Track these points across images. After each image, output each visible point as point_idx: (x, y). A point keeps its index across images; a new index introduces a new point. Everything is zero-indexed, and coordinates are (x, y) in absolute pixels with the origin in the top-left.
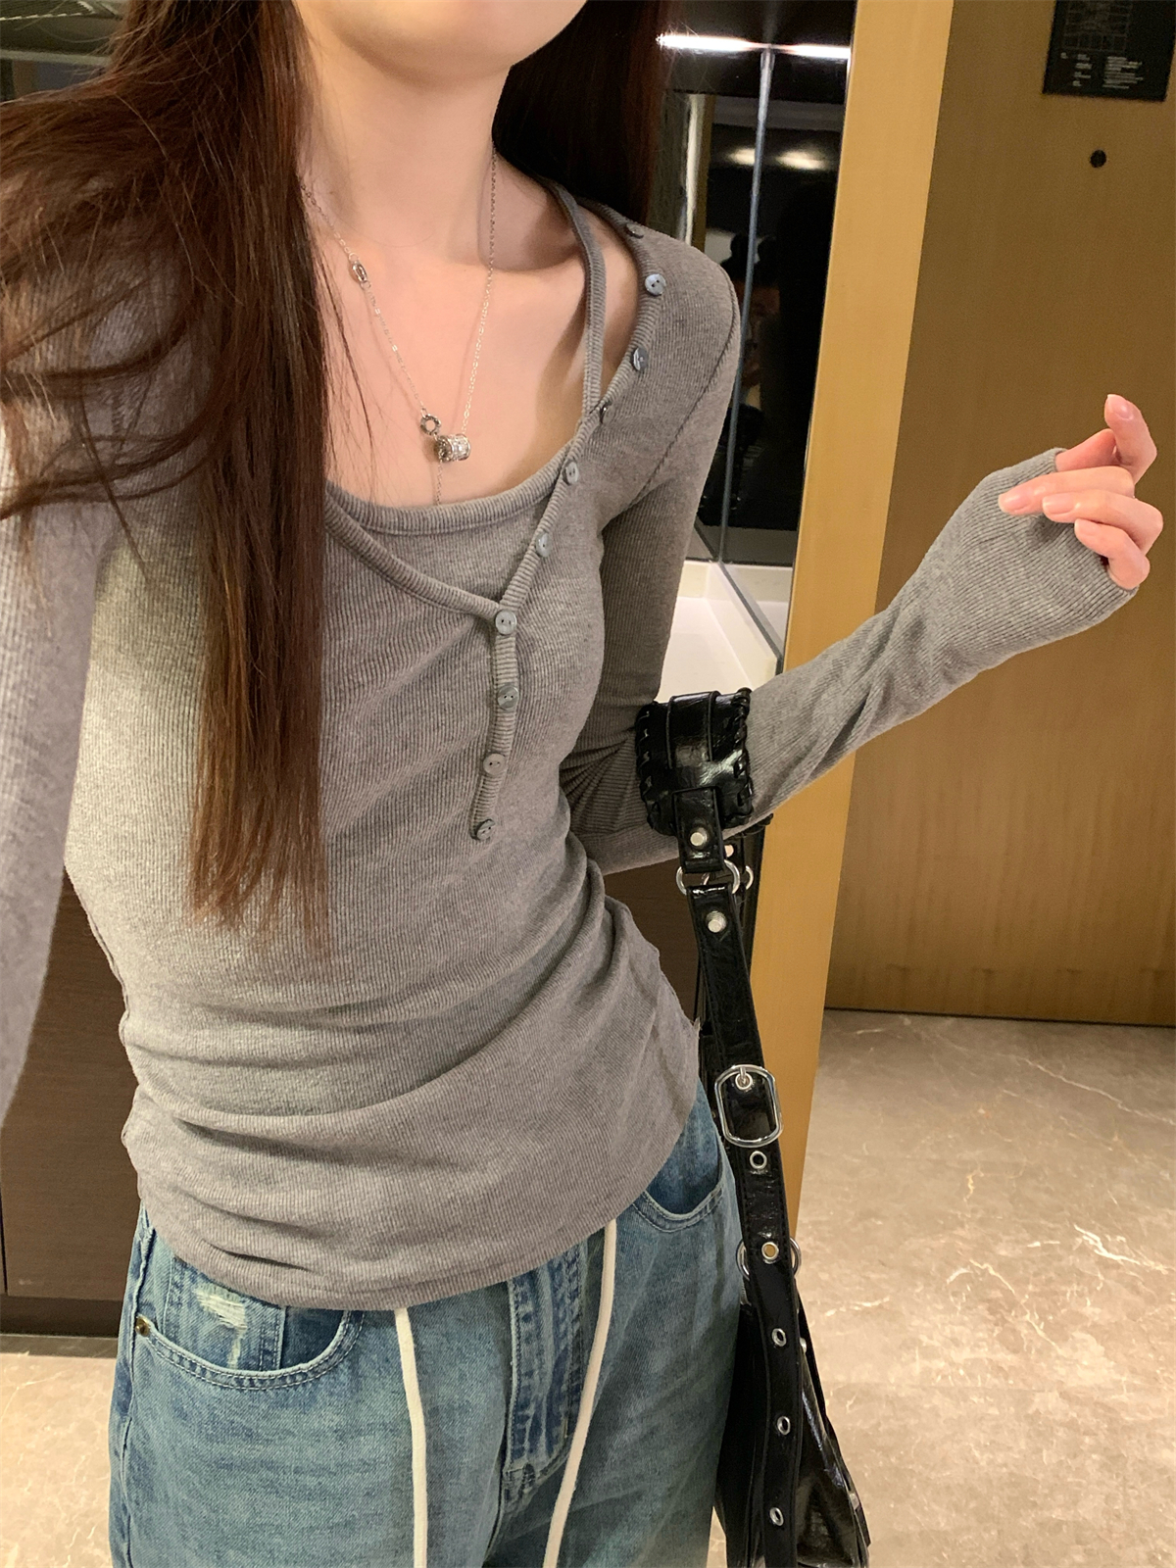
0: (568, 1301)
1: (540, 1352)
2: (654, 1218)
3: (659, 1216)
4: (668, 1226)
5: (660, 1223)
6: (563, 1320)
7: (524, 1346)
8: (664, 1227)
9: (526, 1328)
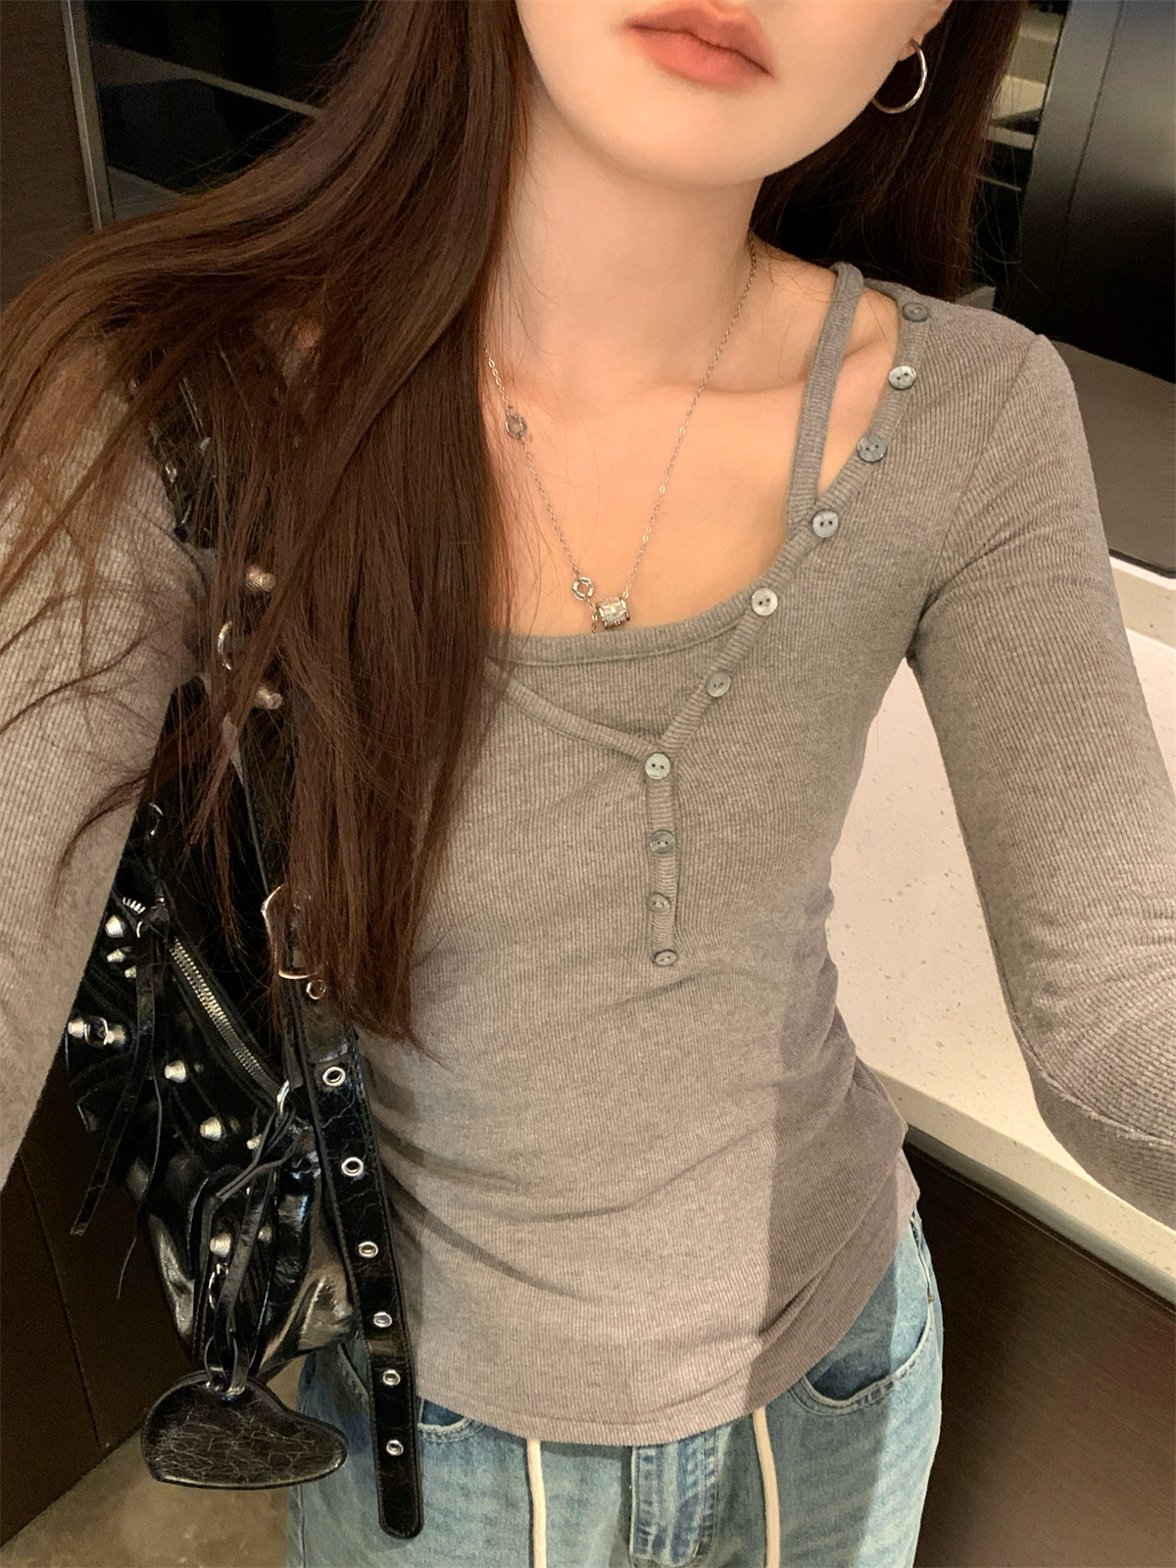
0: (700, 1456)
1: (660, 1492)
2: (805, 1399)
3: (809, 1397)
4: (816, 1408)
5: (809, 1403)
6: (693, 1472)
7: (642, 1481)
8: (812, 1408)
9: (644, 1466)
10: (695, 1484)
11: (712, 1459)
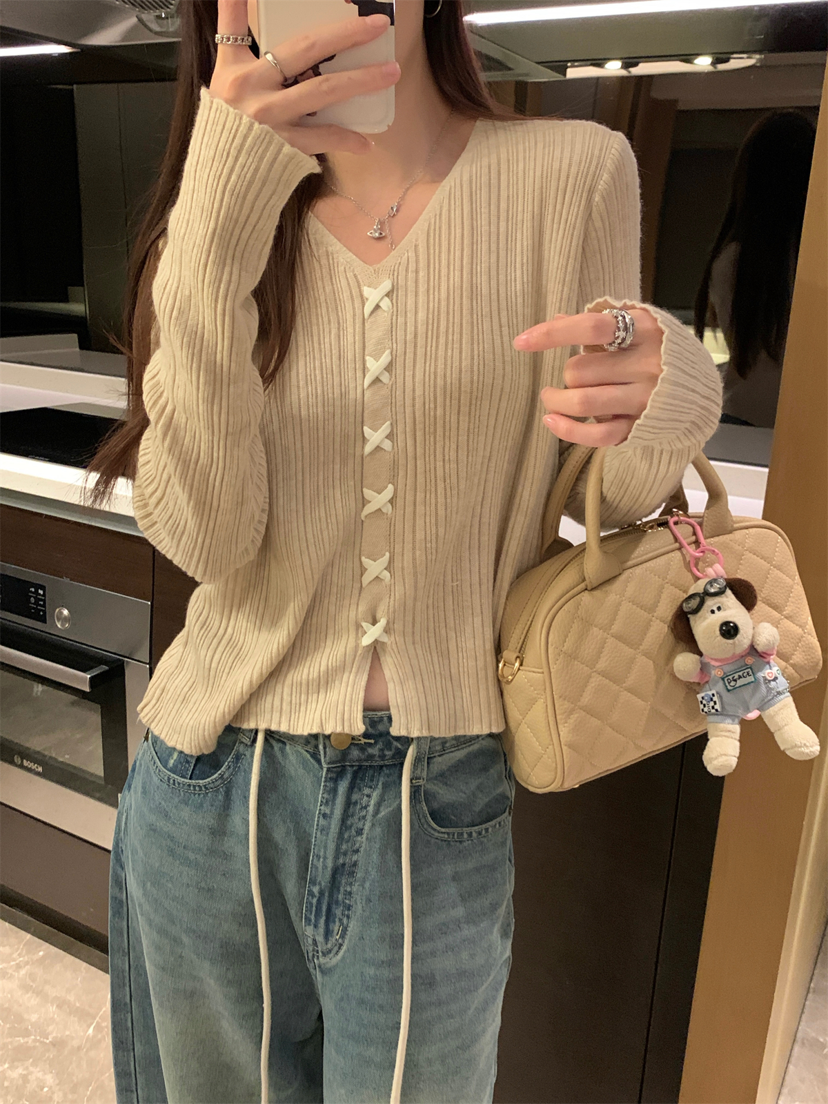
0: (354, 832)
6: (348, 842)
7: (319, 833)
9: (322, 822)
10: (345, 854)
11: (359, 838)
